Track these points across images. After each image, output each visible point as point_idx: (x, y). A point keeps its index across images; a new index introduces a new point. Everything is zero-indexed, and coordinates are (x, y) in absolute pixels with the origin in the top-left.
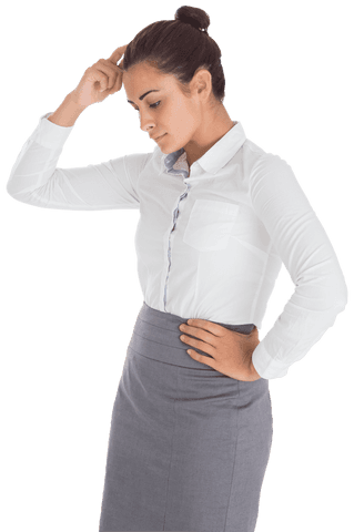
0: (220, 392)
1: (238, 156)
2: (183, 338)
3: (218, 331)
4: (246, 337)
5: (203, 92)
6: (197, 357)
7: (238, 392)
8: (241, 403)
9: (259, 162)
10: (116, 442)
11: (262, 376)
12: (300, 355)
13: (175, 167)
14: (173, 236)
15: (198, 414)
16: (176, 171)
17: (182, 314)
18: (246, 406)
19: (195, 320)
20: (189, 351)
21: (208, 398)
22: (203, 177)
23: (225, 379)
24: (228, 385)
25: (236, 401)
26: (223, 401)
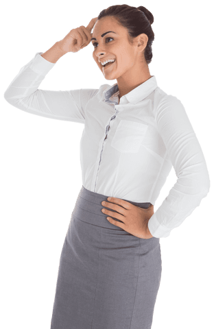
0: (128, 244)
1: (151, 96)
2: (103, 210)
3: (127, 206)
4: (145, 210)
5: (140, 47)
6: (113, 222)
7: (140, 244)
8: (141, 252)
9: (163, 99)
10: (63, 273)
11: (154, 236)
12: (178, 223)
13: (110, 99)
14: (105, 143)
15: (114, 258)
16: (110, 102)
17: (105, 193)
18: (144, 254)
19: (113, 198)
20: (108, 218)
21: (121, 248)
22: (128, 105)
23: (131, 236)
24: (133, 240)
25: (138, 251)
26: (130, 250)
